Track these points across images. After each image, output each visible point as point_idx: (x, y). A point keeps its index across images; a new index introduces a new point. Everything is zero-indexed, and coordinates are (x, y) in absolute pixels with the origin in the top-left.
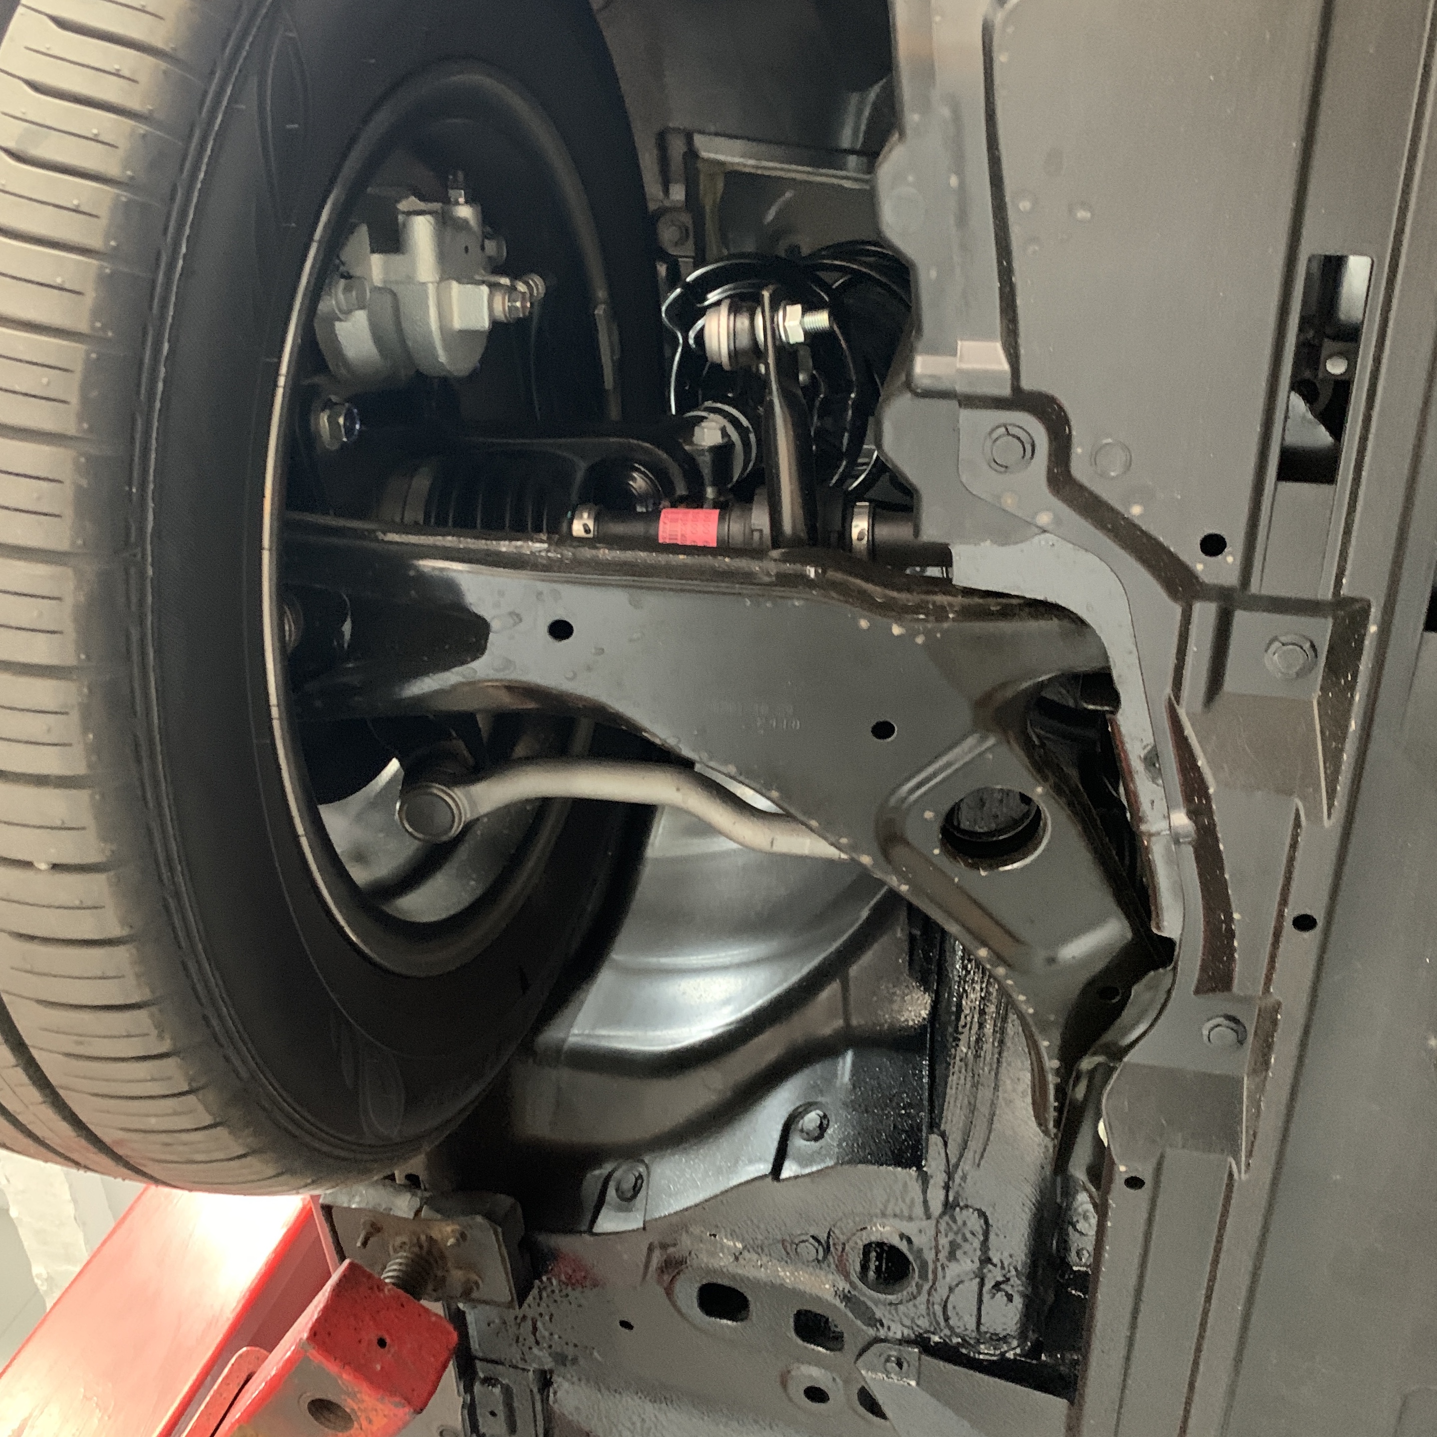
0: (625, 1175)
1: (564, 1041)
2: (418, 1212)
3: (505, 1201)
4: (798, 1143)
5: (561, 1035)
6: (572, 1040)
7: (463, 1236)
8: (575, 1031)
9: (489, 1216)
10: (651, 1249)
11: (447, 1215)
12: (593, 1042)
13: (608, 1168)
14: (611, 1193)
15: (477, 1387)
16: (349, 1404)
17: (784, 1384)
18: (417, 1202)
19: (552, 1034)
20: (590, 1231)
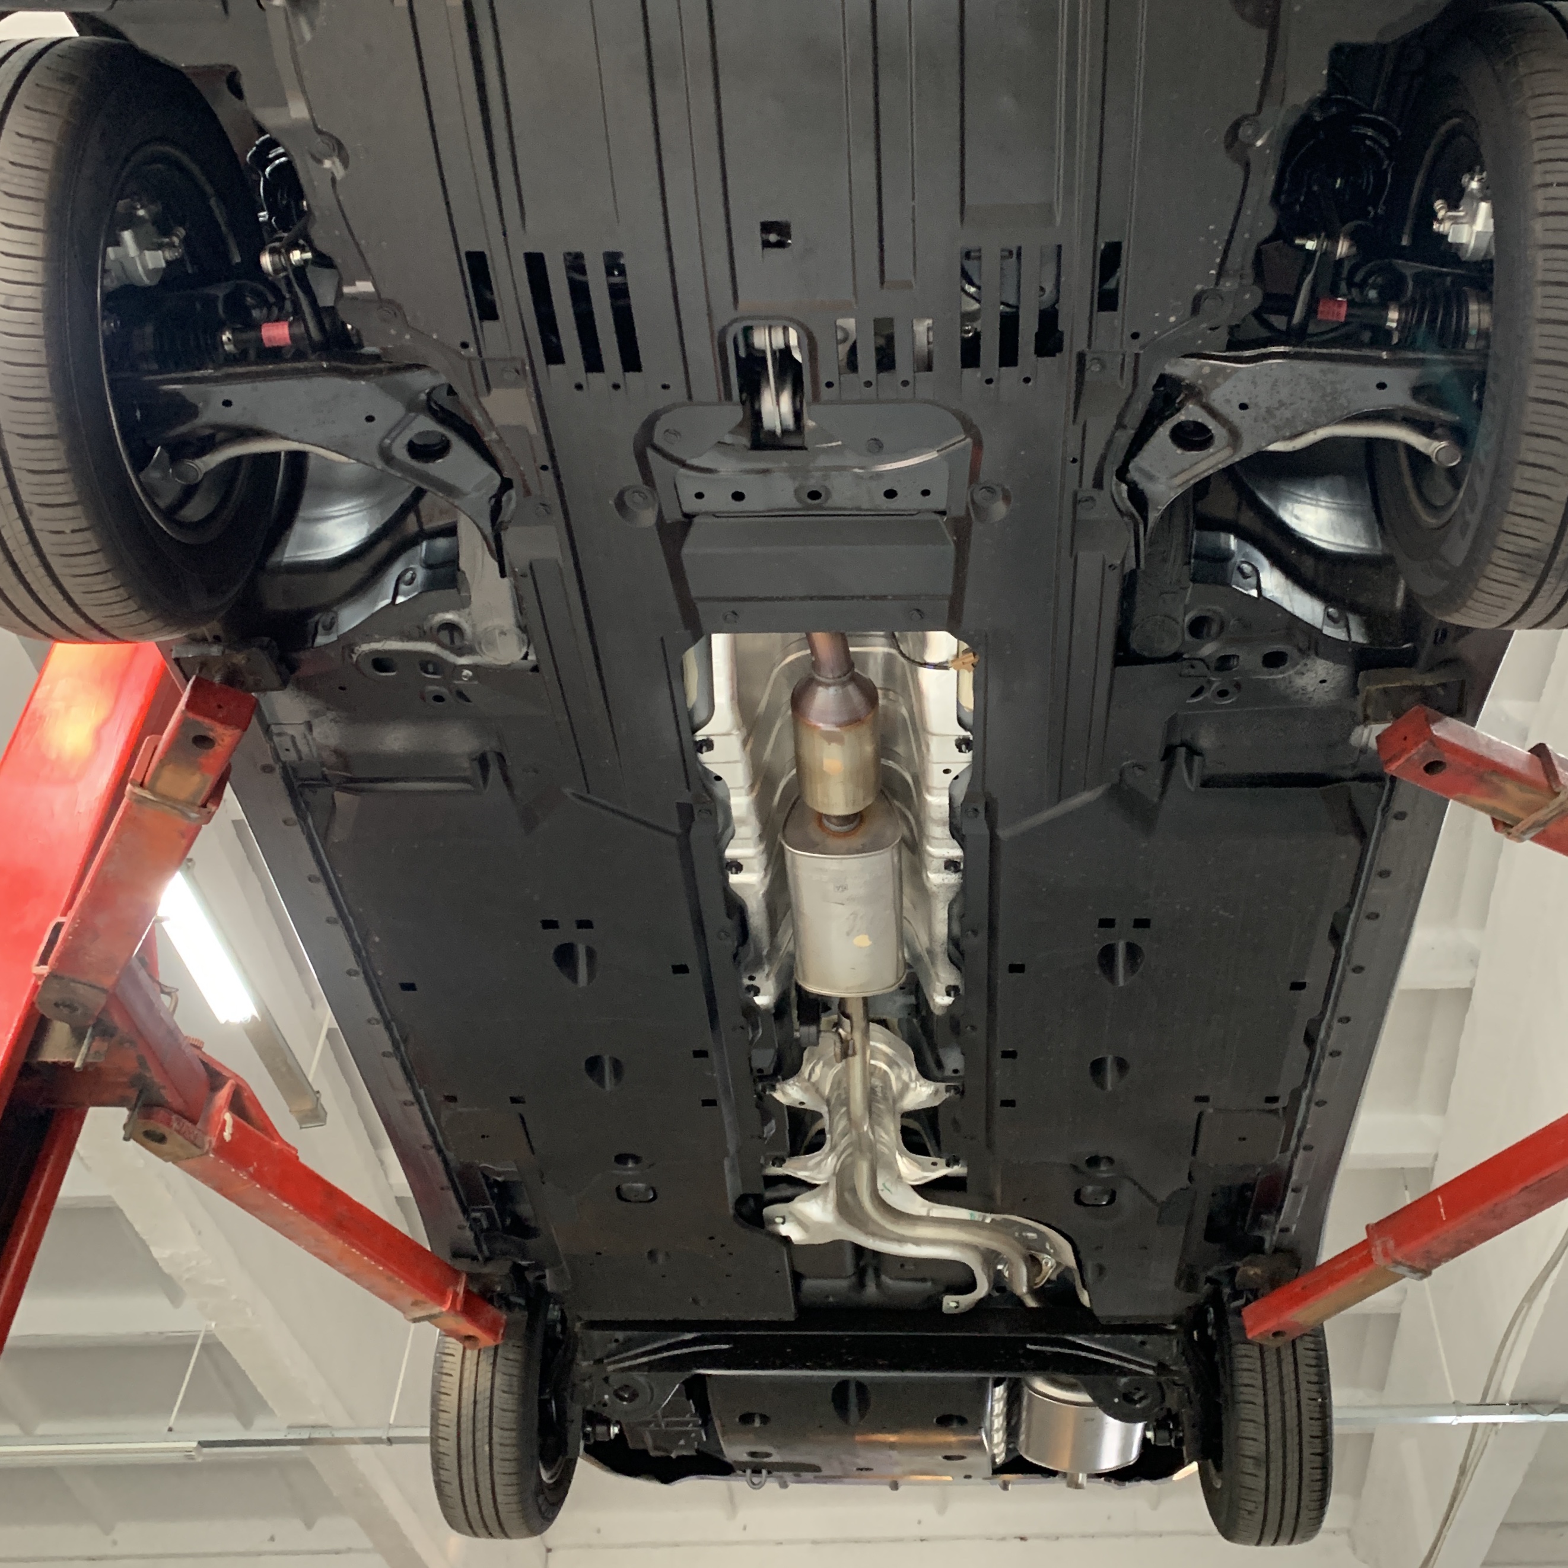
0: (326, 618)
1: (281, 561)
2: (223, 652)
3: (266, 640)
4: (403, 587)
5: (279, 559)
6: (285, 560)
7: (249, 660)
8: (286, 555)
9: (261, 647)
10: (343, 648)
11: (238, 651)
12: (297, 559)
13: (317, 617)
14: (320, 628)
15: (276, 739)
16: (211, 735)
17: (423, 698)
18: (221, 648)
19: (274, 559)
20: (312, 647)
